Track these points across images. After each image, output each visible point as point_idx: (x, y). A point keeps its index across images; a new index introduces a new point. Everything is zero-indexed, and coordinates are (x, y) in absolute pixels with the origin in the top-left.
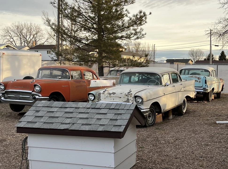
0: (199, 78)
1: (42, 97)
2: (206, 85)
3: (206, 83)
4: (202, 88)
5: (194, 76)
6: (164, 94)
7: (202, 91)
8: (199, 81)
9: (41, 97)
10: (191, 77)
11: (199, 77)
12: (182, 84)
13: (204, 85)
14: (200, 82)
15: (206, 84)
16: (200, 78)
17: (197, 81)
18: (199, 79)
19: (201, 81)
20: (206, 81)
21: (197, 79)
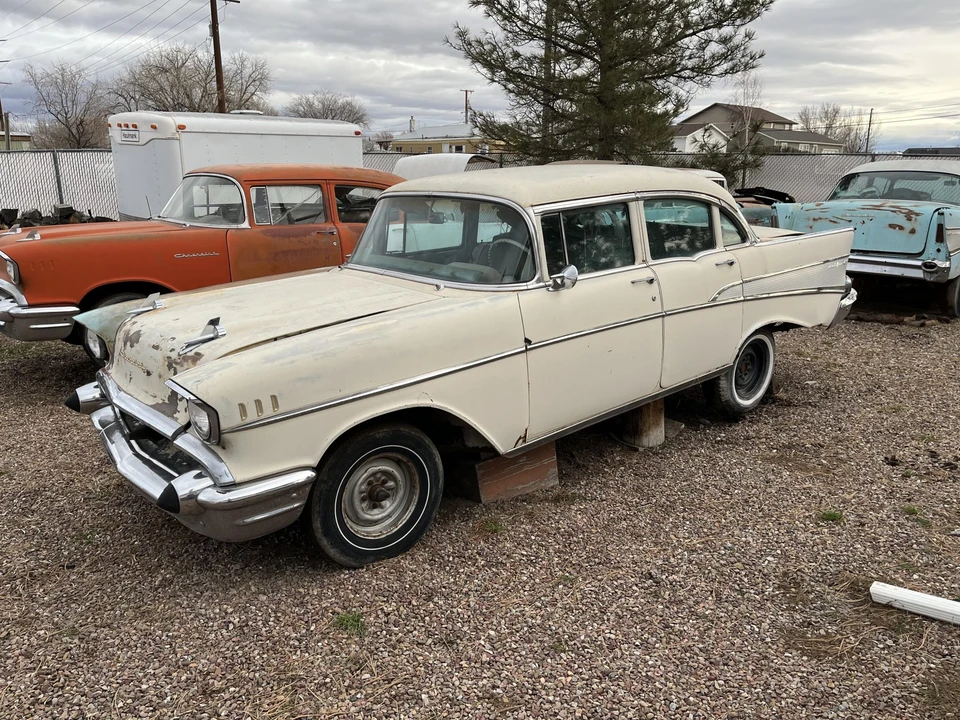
0: (909, 215)
1: (30, 306)
2: (939, 250)
3: (940, 237)
4: (919, 263)
5: (891, 202)
6: (528, 341)
7: (919, 274)
8: (908, 226)
9: (23, 307)
10: (877, 208)
11: (911, 208)
12: (732, 264)
13: (933, 245)
14: (913, 231)
15: (941, 246)
16: (917, 214)
17: (901, 228)
18: (909, 219)
19: (916, 229)
20: (941, 228)
21: (900, 220)
